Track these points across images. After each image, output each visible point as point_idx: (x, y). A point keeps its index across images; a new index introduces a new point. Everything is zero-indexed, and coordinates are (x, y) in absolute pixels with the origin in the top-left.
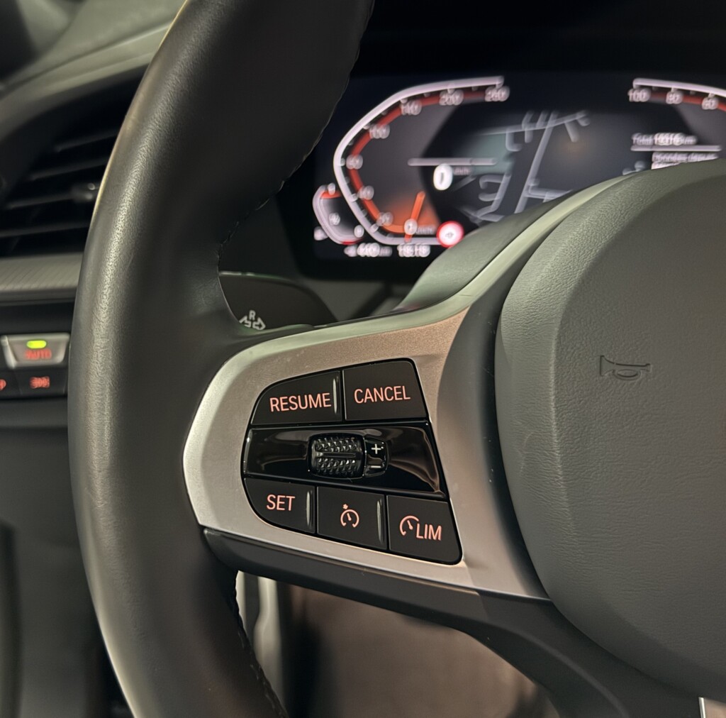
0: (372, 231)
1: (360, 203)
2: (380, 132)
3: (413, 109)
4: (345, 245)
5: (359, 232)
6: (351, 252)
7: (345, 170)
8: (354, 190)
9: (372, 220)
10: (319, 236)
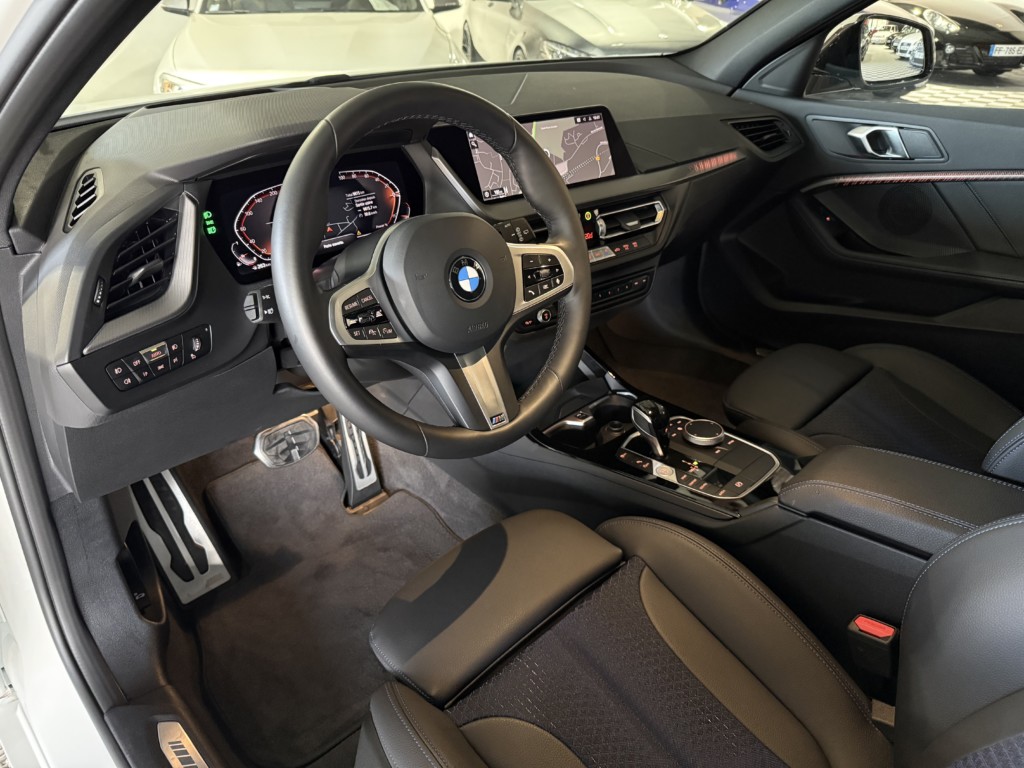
0: (260, 257)
1: (251, 245)
2: (249, 213)
3: (259, 200)
4: (251, 266)
5: (255, 259)
6: (255, 268)
7: (240, 232)
8: (247, 242)
9: (259, 253)
10: (239, 265)
